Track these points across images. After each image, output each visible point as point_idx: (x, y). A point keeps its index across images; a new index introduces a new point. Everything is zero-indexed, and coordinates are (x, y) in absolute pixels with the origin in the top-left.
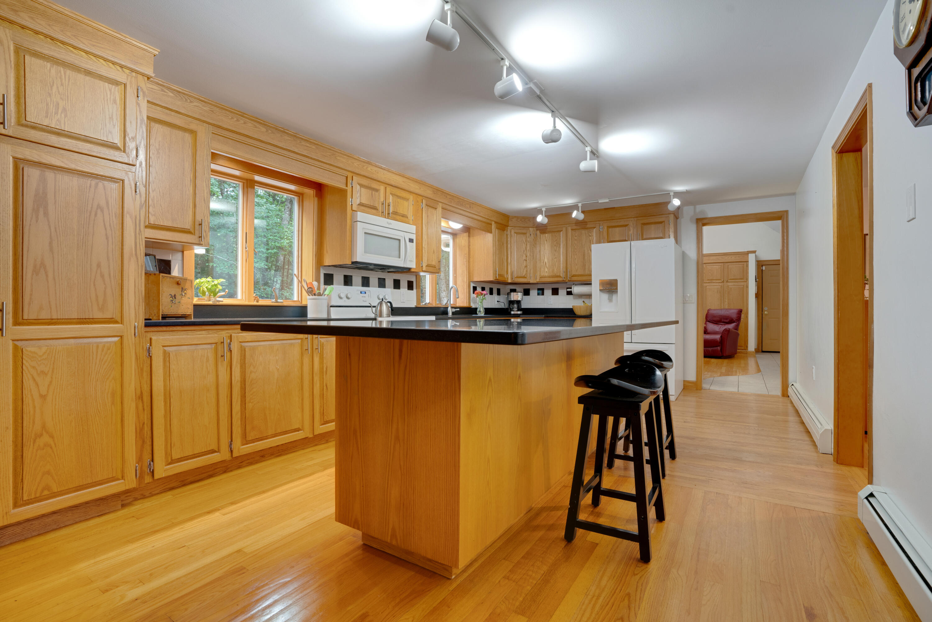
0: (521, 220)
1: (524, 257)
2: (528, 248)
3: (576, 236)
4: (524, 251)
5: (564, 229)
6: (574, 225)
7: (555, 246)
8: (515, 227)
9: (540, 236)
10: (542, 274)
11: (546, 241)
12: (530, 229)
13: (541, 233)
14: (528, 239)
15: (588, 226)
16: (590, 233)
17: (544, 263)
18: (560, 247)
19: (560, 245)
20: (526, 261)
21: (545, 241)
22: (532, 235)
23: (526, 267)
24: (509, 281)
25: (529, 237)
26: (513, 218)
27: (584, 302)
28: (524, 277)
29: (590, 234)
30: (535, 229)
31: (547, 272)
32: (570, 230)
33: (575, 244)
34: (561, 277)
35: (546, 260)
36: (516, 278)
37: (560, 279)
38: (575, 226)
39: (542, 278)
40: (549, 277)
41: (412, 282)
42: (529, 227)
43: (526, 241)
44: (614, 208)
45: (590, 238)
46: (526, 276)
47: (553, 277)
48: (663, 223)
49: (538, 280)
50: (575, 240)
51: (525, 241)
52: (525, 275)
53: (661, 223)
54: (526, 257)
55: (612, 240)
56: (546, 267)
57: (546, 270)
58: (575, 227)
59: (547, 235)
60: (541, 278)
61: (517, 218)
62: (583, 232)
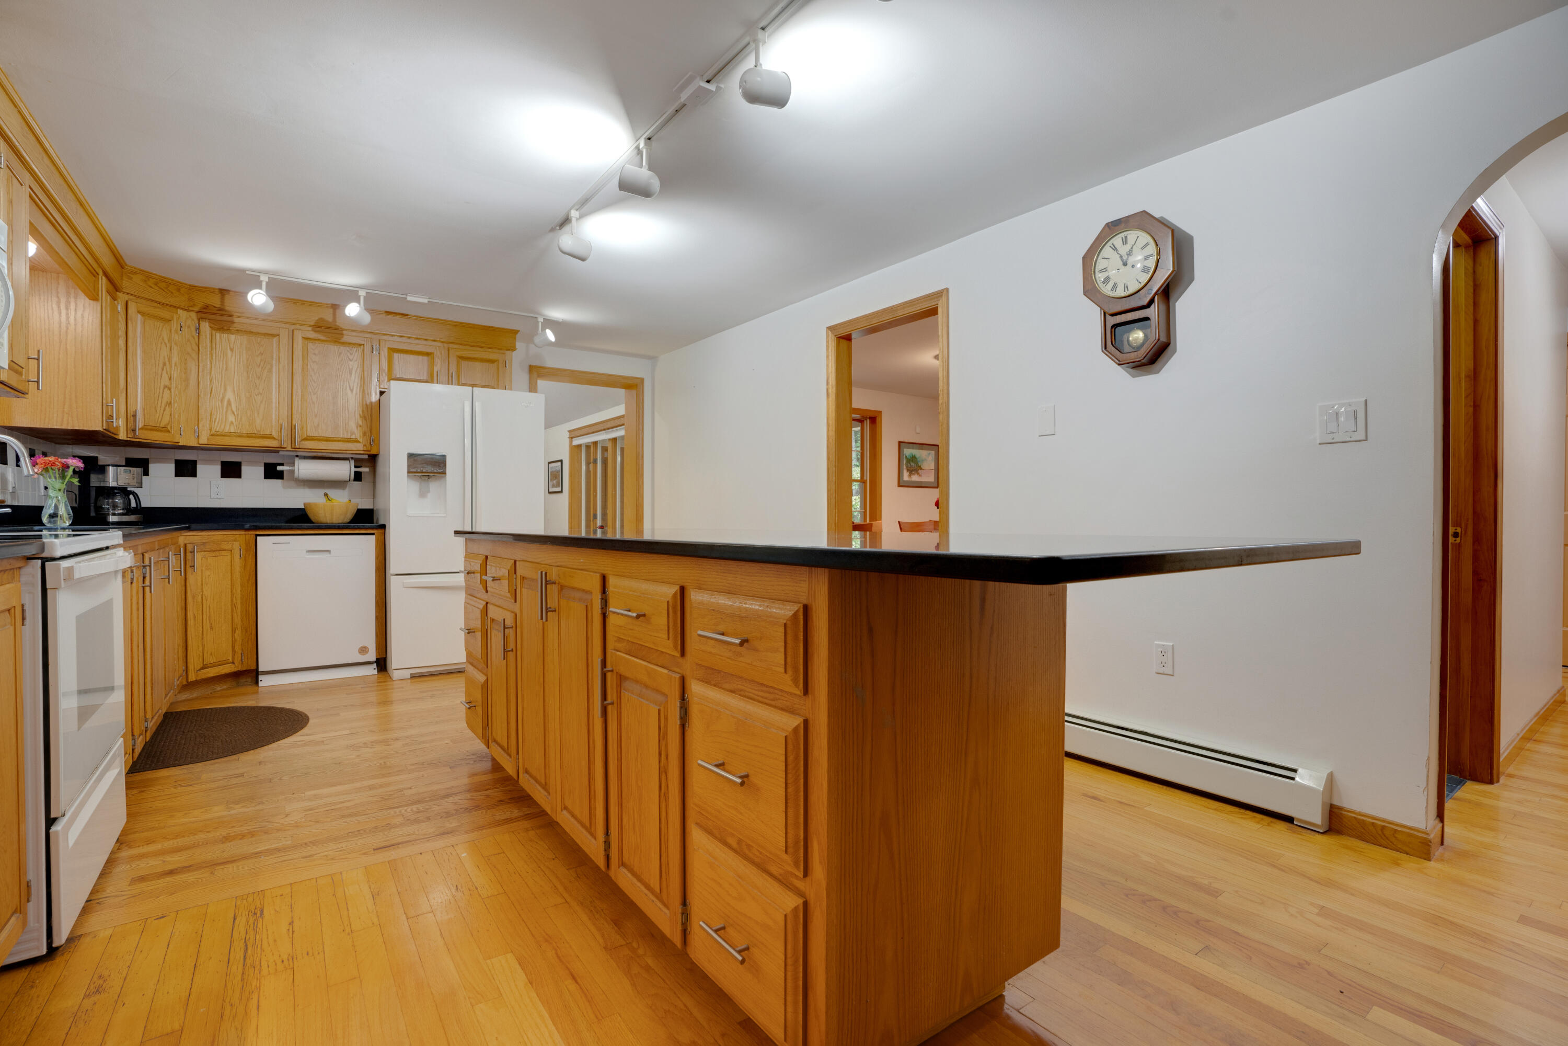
0: (156, 284)
1: (165, 381)
2: (175, 359)
3: (315, 354)
4: (164, 364)
5: (284, 335)
6: (310, 328)
7: (259, 366)
8: (138, 297)
9: (211, 335)
10: (218, 428)
11: (232, 350)
12: (180, 311)
13: (212, 328)
14: (176, 337)
15: (345, 339)
16: (351, 354)
17: (225, 403)
18: (270, 371)
19: (271, 366)
20: (170, 389)
21: (229, 353)
22: (185, 329)
23: (169, 404)
24: (122, 436)
25: (176, 332)
26: (135, 273)
27: (326, 495)
28: (165, 430)
29: (351, 357)
30: (194, 315)
31: (232, 423)
32: (300, 338)
33: (313, 370)
34: (274, 438)
35: (230, 395)
36: (142, 429)
37: (273, 444)
38: (313, 330)
39: (217, 435)
40: (240, 436)
42: (177, 308)
43: (169, 341)
44: (407, 315)
45: (351, 363)
46: (169, 427)
47: (249, 436)
48: (496, 364)
49: (204, 440)
50: (314, 362)
51: (166, 341)
52: (168, 424)
53: (492, 361)
54: (170, 379)
55: (398, 376)
56: (229, 412)
57: (231, 418)
58: (312, 335)
59: (233, 337)
60: (212, 435)
61: (147, 276)
62: (334, 348)
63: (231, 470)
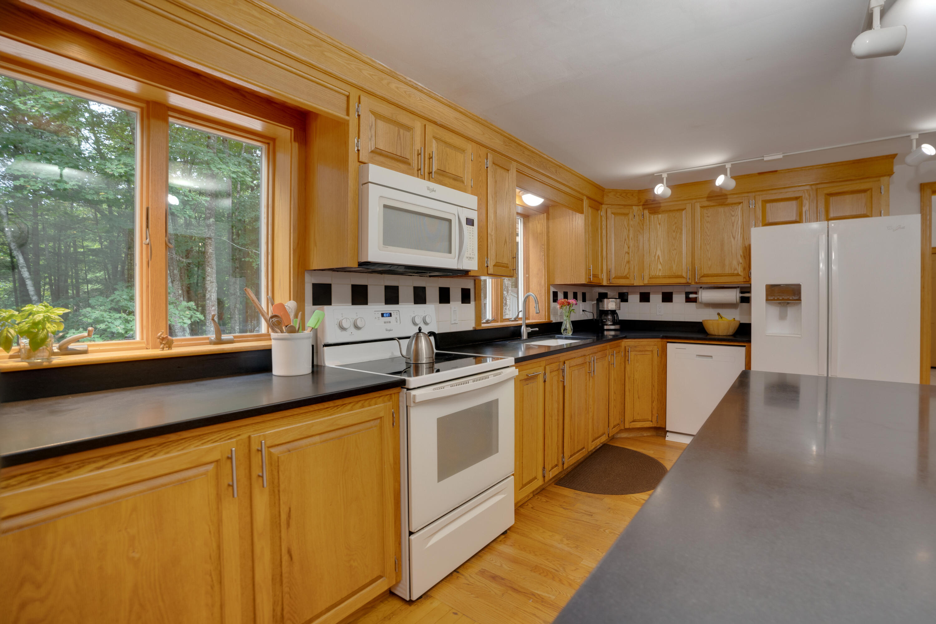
0: (621, 195)
1: (626, 249)
2: (631, 236)
3: (708, 217)
4: (625, 240)
5: (689, 207)
6: (705, 199)
7: (674, 232)
8: (612, 205)
9: (649, 217)
10: (653, 274)
11: (660, 224)
12: (634, 207)
13: (650, 213)
14: (631, 223)
15: (729, 201)
16: (733, 211)
17: (657, 257)
18: (681, 233)
19: (682, 230)
20: (629, 253)
21: (658, 226)
22: (637, 217)
23: (628, 262)
24: (605, 283)
25: (632, 220)
26: (610, 192)
27: (719, 314)
28: (626, 277)
29: (733, 214)
30: (641, 207)
31: (660, 270)
32: (699, 208)
33: (707, 228)
34: (684, 277)
35: (659, 253)
36: (614, 278)
37: (683, 281)
38: (707, 201)
39: (653, 278)
40: (665, 277)
41: (469, 290)
42: (632, 205)
43: (628, 226)
44: (776, 171)
45: (733, 218)
46: (628, 276)
47: (670, 277)
48: (869, 192)
49: (646, 282)
50: (707, 222)
51: (626, 226)
52: (627, 274)
53: (864, 191)
54: (629, 248)
55: (770, 221)
56: (659, 263)
57: (660, 267)
58: (706, 203)
59: (660, 216)
60: (650, 278)
61: (616, 191)
62: (721, 209)
63: (667, 298)
